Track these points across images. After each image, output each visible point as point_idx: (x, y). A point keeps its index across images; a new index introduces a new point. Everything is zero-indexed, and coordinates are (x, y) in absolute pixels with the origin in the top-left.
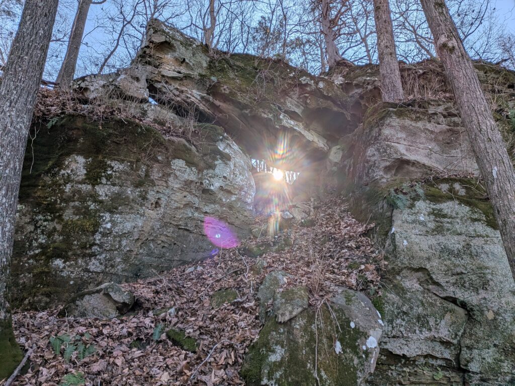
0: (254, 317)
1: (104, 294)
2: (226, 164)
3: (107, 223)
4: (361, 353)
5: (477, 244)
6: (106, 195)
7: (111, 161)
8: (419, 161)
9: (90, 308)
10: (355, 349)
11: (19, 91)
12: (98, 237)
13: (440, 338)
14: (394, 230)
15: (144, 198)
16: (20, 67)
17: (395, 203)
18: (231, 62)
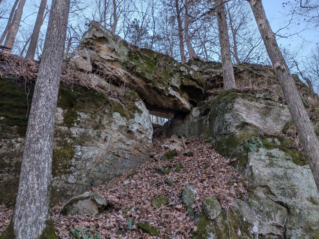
0: (185, 214)
1: (92, 200)
2: (140, 115)
3: (79, 152)
4: (251, 235)
5: (290, 172)
6: (77, 134)
7: (80, 112)
8: (253, 123)
9: (82, 208)
10: (247, 233)
11: (54, 73)
12: (73, 160)
13: (276, 224)
14: (250, 164)
15: (99, 136)
16: (53, 57)
17: (249, 148)
18: (142, 53)
